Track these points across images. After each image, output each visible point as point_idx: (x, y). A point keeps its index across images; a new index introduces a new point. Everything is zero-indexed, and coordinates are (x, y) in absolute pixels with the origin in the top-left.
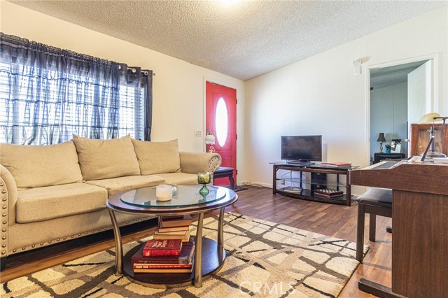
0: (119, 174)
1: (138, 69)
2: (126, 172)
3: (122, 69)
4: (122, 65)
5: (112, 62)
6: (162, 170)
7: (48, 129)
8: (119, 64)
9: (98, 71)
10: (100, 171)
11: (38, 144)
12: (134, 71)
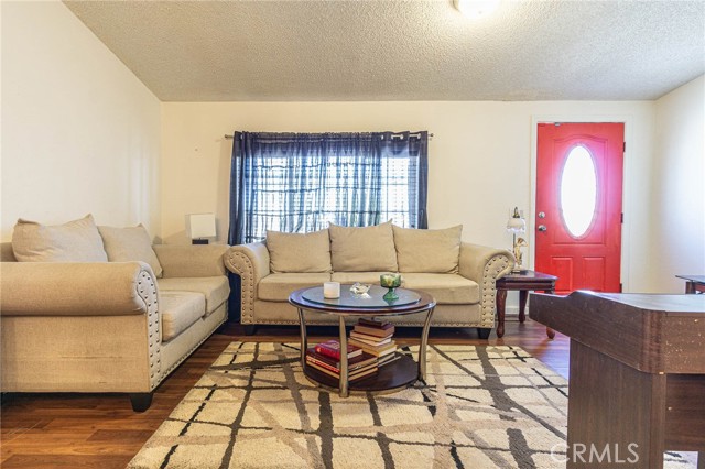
0: (367, 268)
1: (406, 134)
2: (376, 266)
3: (384, 140)
4: (384, 134)
5: (373, 134)
6: (426, 268)
7: (311, 216)
8: (381, 133)
9: (357, 148)
10: (347, 262)
11: (304, 232)
12: (402, 137)
